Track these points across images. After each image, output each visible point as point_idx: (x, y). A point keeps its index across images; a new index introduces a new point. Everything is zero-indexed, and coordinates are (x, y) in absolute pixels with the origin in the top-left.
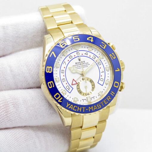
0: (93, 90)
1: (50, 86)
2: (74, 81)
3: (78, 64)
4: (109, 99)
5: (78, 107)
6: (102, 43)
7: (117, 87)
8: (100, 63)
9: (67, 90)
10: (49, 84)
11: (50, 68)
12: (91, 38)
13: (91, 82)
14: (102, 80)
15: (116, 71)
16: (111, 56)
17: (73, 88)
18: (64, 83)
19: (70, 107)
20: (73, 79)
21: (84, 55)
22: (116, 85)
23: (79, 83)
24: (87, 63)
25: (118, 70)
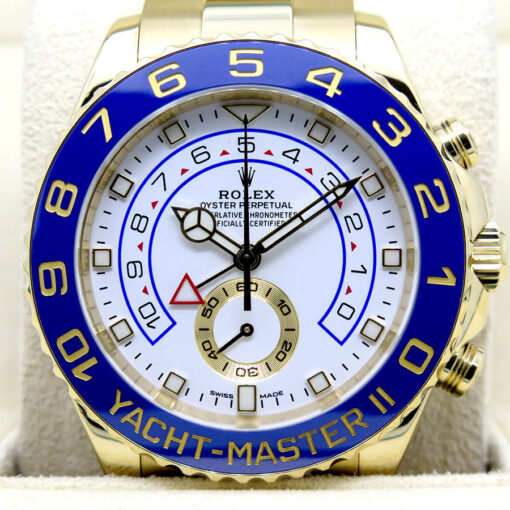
0: (281, 356)
1: (48, 285)
2: (186, 283)
3: (231, 200)
4: (355, 427)
5: (172, 430)
6: (391, 111)
7: (419, 371)
8: (355, 218)
9: (143, 323)
10: (47, 273)
11: (68, 194)
12: (333, 75)
13: (285, 310)
14: (346, 311)
15: (432, 281)
16: (423, 193)
17: (174, 323)
18: (134, 287)
19: (127, 418)
20: (187, 277)
21: (278, 158)
22: (416, 356)
23: (213, 303)
24: (284, 205)
25: (444, 276)
